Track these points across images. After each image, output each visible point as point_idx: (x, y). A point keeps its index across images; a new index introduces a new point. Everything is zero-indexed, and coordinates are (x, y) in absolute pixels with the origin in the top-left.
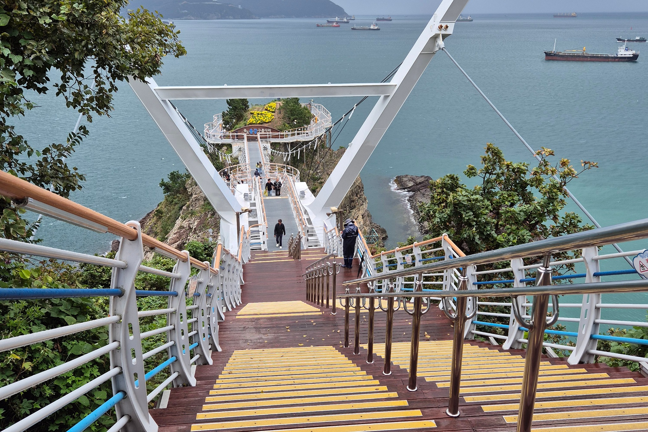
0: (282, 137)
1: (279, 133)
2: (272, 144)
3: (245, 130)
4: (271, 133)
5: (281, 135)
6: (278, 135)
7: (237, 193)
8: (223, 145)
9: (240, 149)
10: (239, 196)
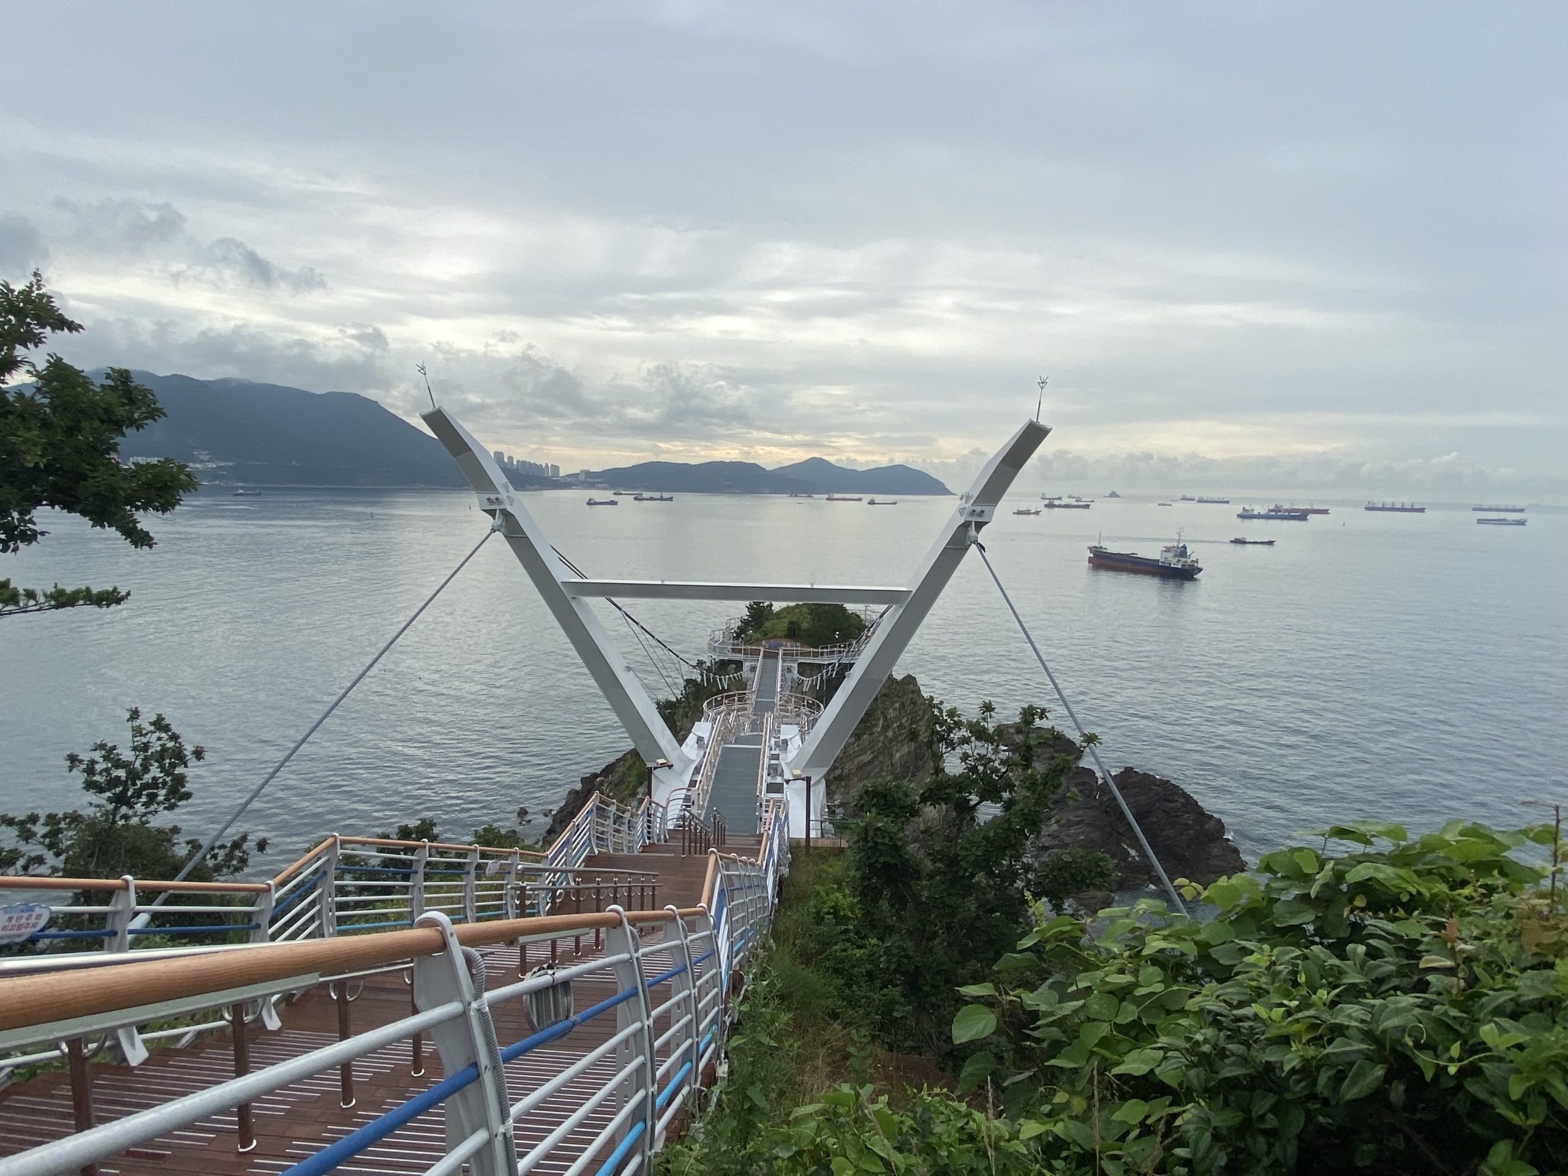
0: (816, 655)
1: (813, 649)
2: (800, 664)
4: (800, 648)
5: (814, 652)
6: (811, 652)
7: (691, 735)
8: (730, 662)
9: (753, 669)
10: (691, 739)
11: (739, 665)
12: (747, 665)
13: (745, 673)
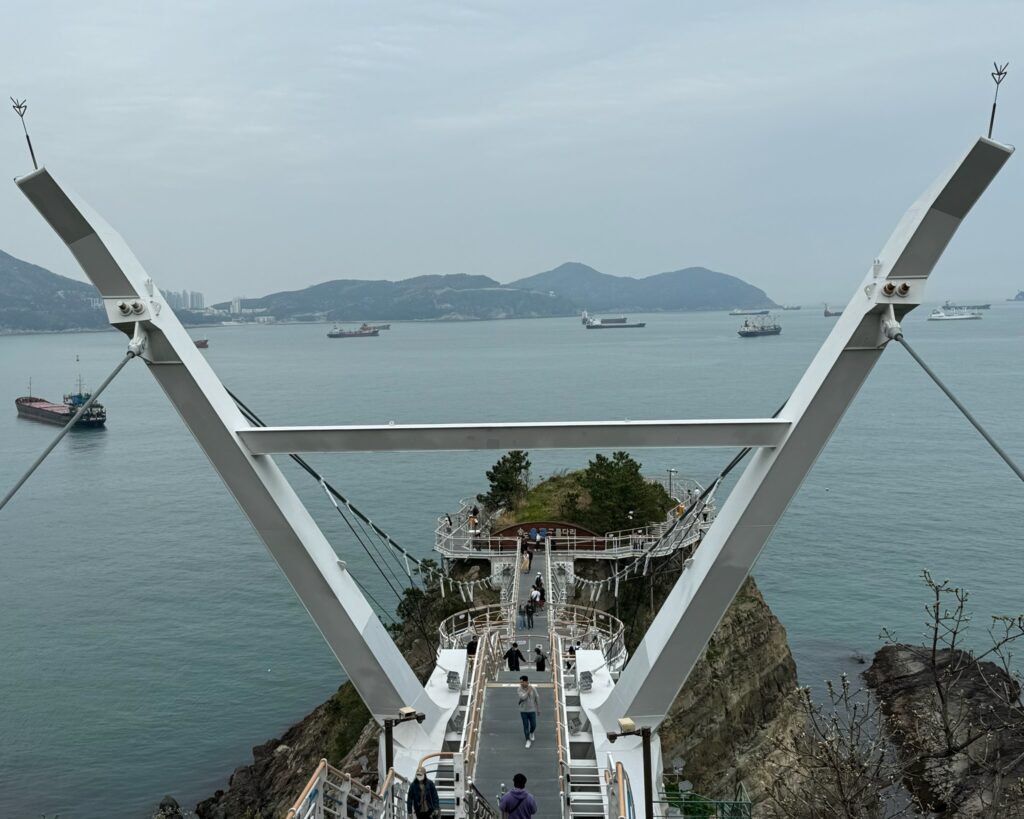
0: (600, 546)
1: (594, 538)
2: (578, 562)
3: (520, 531)
4: (575, 538)
5: (597, 543)
6: (591, 543)
7: (437, 670)
8: (473, 562)
9: (507, 572)
10: (438, 678)
11: (485, 566)
12: (497, 567)
13: (496, 578)
